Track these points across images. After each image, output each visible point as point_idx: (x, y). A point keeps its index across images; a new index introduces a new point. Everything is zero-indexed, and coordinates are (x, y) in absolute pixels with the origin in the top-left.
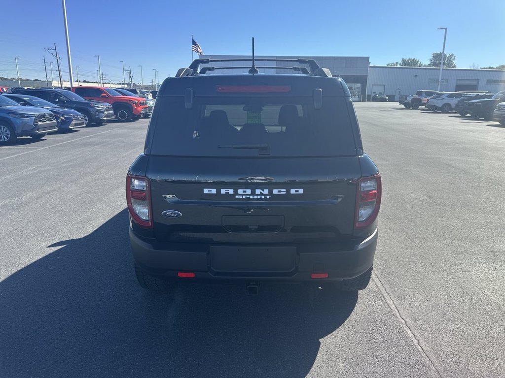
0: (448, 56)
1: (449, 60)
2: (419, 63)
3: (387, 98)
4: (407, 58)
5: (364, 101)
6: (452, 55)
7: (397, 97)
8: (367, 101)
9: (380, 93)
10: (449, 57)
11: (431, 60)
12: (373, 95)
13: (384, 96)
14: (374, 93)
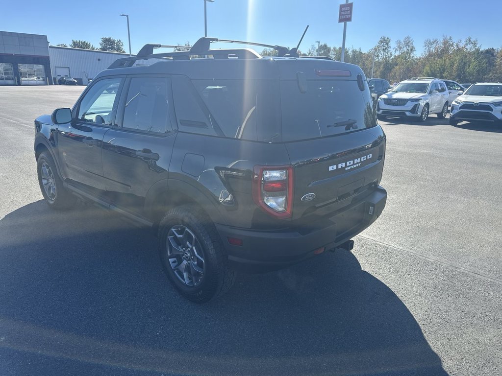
0: (116, 41)
1: (118, 45)
2: (91, 46)
3: (76, 81)
4: (77, 40)
5: (51, 84)
6: (120, 41)
7: (85, 80)
8: (55, 84)
9: (66, 76)
10: (118, 42)
11: (101, 44)
12: (59, 78)
13: (72, 79)
14: (58, 76)
